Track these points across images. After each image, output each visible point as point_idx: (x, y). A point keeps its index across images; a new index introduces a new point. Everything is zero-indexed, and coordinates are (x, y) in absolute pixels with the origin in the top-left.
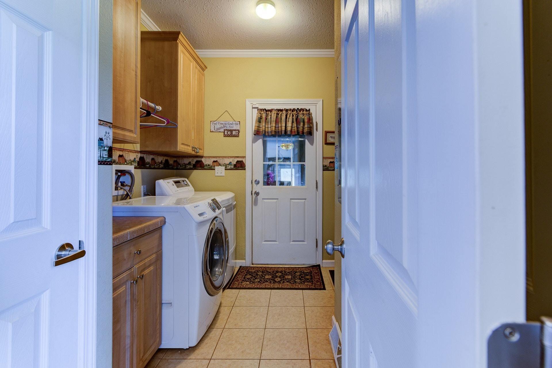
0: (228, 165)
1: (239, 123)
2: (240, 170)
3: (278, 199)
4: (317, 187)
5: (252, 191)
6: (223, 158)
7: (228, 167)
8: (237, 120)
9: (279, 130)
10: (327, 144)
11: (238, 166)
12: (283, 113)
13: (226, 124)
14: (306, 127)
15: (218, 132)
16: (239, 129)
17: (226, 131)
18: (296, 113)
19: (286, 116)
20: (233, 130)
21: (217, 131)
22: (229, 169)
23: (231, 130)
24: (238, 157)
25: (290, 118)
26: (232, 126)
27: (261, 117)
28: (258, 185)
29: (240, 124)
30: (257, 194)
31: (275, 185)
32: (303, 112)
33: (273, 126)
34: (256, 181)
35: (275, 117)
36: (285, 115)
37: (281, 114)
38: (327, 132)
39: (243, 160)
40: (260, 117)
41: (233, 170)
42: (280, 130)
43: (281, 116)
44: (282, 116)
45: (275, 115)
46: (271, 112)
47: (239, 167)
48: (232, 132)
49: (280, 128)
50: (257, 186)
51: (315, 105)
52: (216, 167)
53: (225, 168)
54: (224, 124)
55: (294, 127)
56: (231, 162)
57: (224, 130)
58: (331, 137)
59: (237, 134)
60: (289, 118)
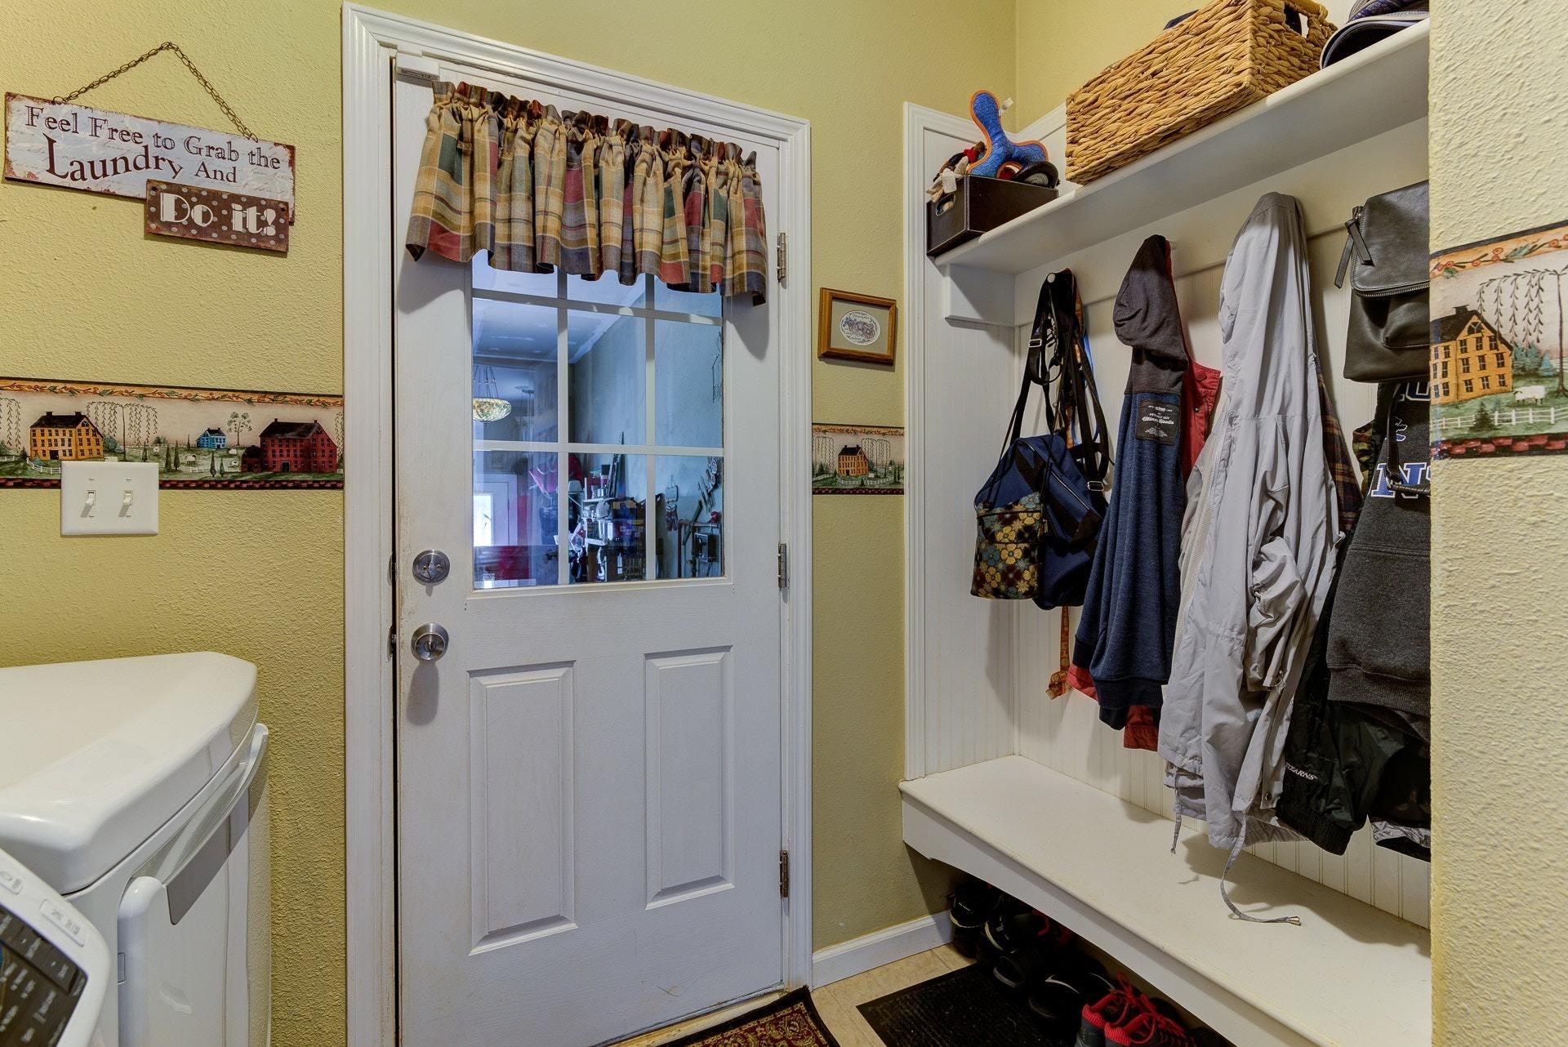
0: (189, 449)
1: (284, 155)
2: (297, 486)
3: (570, 663)
4: (783, 582)
5: (393, 630)
6: (142, 396)
7: (191, 464)
8: (271, 130)
9: (584, 241)
10: (831, 355)
11: (280, 461)
12: (611, 147)
13: (166, 143)
14: (744, 248)
15: (87, 191)
16: (287, 198)
17: (168, 202)
18: (688, 163)
19: (629, 166)
20: (235, 198)
21: (80, 184)
22: (200, 485)
23: (214, 195)
24: (278, 397)
25: (650, 181)
26: (226, 166)
27: (463, 146)
28: (438, 588)
29: (292, 163)
30: (431, 644)
31: (555, 582)
32: (721, 163)
33: (546, 213)
34: (421, 561)
35: (560, 158)
36: (621, 159)
37: (598, 149)
38: (834, 297)
39: (327, 419)
40: (454, 134)
41: (238, 488)
42: (591, 245)
43: (596, 165)
44: (602, 164)
45: (561, 145)
46: (529, 124)
47: (286, 468)
48: (230, 210)
49: (591, 234)
50: (429, 593)
51: (775, 143)
52: (73, 471)
53: (168, 469)
54: (150, 143)
55: (675, 241)
56: (217, 432)
57: (153, 186)
58: (850, 323)
59: (271, 231)
60: (645, 183)
